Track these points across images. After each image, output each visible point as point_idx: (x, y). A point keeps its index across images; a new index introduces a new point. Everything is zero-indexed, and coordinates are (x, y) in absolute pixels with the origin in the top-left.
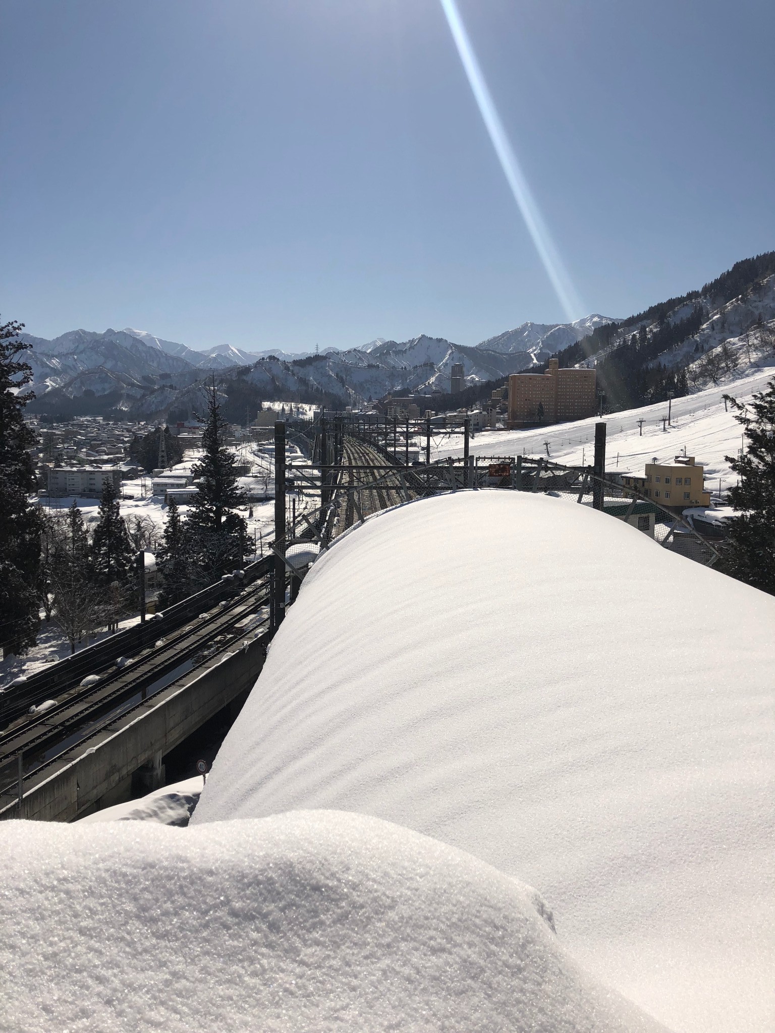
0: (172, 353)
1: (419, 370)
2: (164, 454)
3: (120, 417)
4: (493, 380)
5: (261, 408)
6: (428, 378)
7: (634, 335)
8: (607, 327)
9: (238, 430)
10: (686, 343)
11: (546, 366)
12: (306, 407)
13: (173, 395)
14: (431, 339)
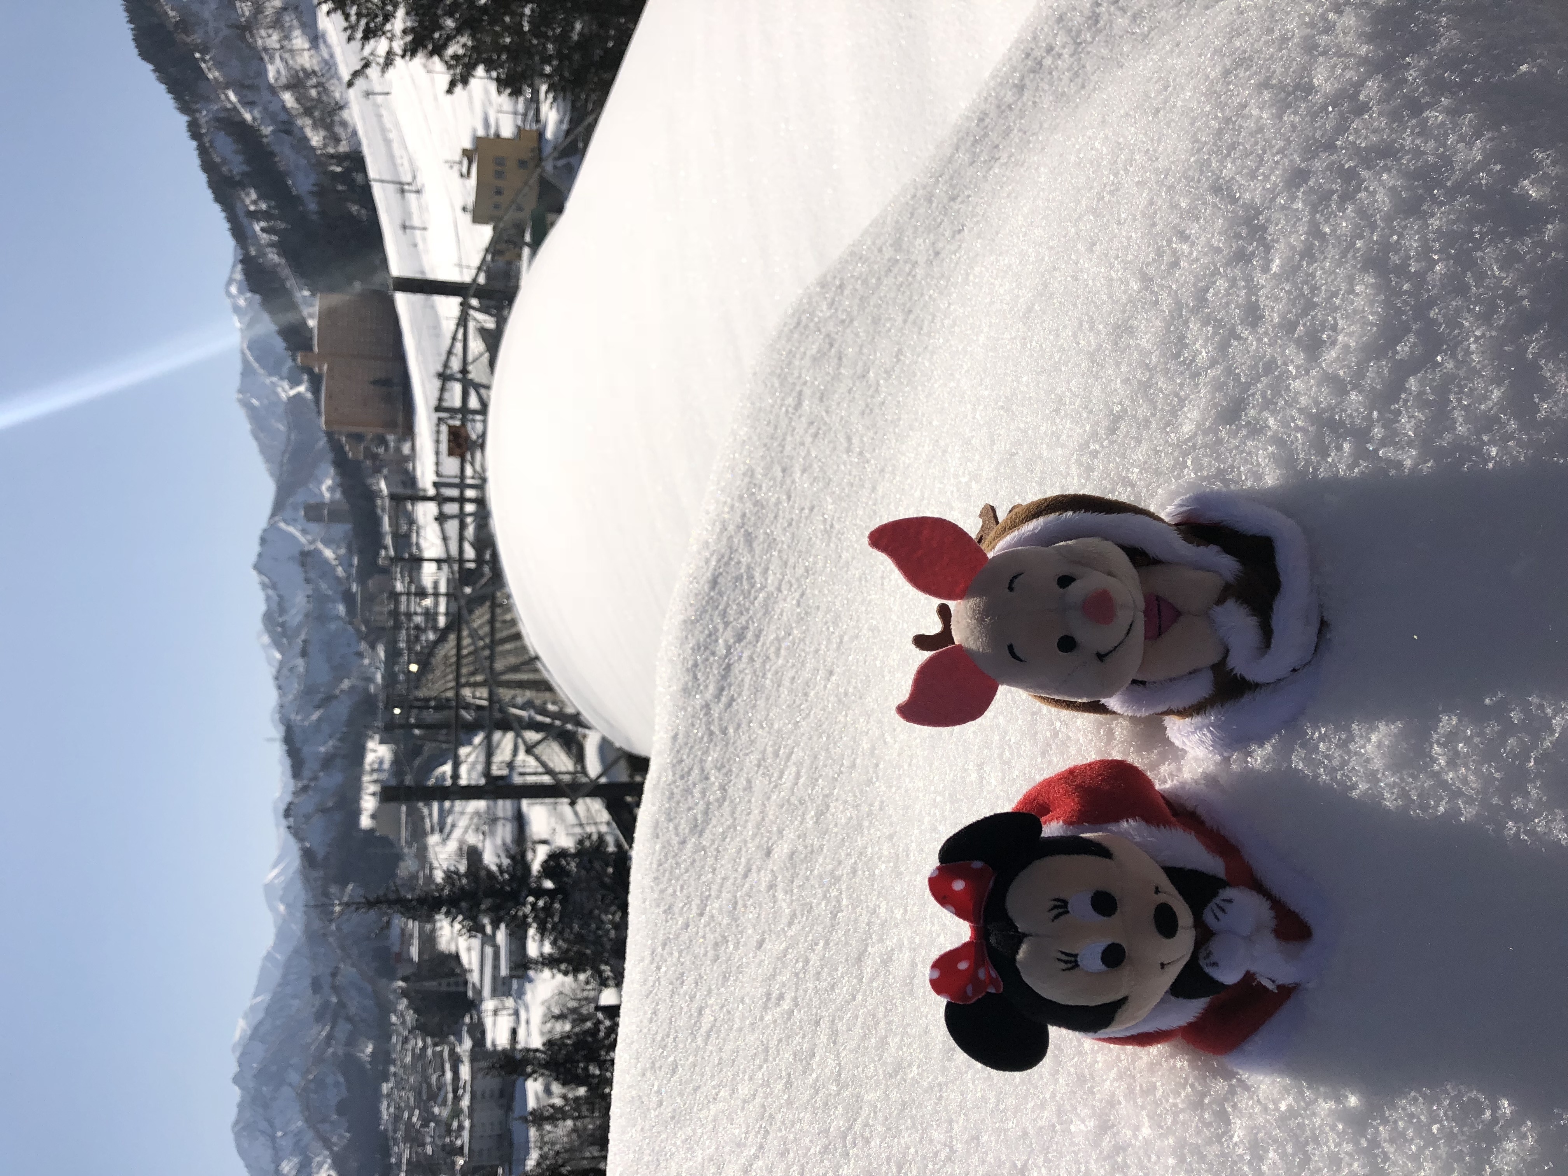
0: (276, 975)
1: (312, 575)
2: (444, 982)
3: (383, 1057)
4: (330, 456)
5: (371, 831)
6: (326, 561)
7: (263, 230)
8: (247, 273)
9: (408, 866)
10: (276, 149)
11: (310, 371)
12: (370, 758)
13: (348, 971)
14: (260, 555)
